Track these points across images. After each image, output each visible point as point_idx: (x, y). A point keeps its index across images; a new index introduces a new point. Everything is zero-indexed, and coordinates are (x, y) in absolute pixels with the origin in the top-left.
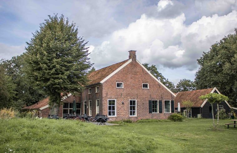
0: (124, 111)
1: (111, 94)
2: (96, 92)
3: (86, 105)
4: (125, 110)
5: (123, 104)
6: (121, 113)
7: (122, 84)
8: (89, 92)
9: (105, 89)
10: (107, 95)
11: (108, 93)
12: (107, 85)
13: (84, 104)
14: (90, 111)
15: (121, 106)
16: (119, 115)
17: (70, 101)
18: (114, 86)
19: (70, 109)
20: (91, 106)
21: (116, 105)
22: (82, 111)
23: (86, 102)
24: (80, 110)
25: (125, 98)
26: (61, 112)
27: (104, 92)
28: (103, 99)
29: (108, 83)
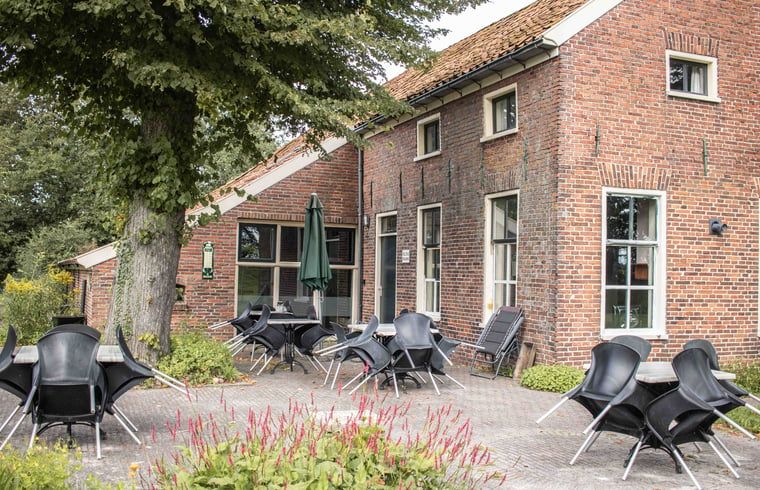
0: (727, 295)
1: (629, 142)
2: (488, 134)
3: (390, 244)
4: (727, 283)
5: (716, 232)
6: (697, 308)
7: (704, 66)
8: (420, 148)
9: (579, 98)
10: (596, 153)
11: (604, 137)
12: (595, 63)
13: (379, 234)
14: (422, 282)
15: (705, 247)
16: (684, 326)
17: (284, 216)
18: (649, 81)
19: (282, 270)
20: (431, 244)
21: (662, 240)
22: (363, 282)
23: (390, 222)
24: (350, 272)
25: (727, 186)
26: (222, 285)
27: (577, 126)
28: (567, 183)
29: (602, 50)
